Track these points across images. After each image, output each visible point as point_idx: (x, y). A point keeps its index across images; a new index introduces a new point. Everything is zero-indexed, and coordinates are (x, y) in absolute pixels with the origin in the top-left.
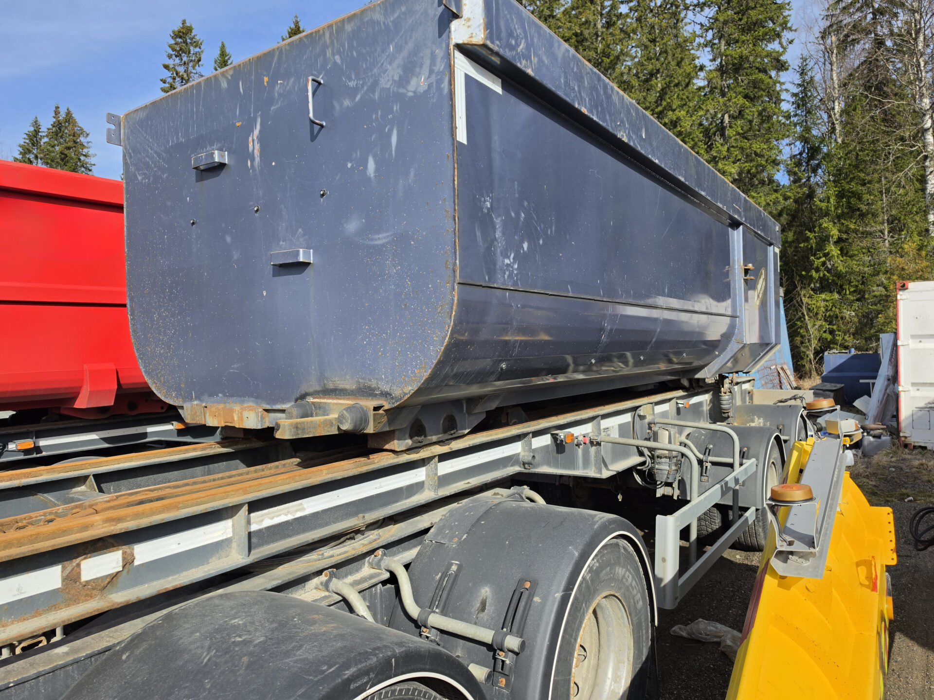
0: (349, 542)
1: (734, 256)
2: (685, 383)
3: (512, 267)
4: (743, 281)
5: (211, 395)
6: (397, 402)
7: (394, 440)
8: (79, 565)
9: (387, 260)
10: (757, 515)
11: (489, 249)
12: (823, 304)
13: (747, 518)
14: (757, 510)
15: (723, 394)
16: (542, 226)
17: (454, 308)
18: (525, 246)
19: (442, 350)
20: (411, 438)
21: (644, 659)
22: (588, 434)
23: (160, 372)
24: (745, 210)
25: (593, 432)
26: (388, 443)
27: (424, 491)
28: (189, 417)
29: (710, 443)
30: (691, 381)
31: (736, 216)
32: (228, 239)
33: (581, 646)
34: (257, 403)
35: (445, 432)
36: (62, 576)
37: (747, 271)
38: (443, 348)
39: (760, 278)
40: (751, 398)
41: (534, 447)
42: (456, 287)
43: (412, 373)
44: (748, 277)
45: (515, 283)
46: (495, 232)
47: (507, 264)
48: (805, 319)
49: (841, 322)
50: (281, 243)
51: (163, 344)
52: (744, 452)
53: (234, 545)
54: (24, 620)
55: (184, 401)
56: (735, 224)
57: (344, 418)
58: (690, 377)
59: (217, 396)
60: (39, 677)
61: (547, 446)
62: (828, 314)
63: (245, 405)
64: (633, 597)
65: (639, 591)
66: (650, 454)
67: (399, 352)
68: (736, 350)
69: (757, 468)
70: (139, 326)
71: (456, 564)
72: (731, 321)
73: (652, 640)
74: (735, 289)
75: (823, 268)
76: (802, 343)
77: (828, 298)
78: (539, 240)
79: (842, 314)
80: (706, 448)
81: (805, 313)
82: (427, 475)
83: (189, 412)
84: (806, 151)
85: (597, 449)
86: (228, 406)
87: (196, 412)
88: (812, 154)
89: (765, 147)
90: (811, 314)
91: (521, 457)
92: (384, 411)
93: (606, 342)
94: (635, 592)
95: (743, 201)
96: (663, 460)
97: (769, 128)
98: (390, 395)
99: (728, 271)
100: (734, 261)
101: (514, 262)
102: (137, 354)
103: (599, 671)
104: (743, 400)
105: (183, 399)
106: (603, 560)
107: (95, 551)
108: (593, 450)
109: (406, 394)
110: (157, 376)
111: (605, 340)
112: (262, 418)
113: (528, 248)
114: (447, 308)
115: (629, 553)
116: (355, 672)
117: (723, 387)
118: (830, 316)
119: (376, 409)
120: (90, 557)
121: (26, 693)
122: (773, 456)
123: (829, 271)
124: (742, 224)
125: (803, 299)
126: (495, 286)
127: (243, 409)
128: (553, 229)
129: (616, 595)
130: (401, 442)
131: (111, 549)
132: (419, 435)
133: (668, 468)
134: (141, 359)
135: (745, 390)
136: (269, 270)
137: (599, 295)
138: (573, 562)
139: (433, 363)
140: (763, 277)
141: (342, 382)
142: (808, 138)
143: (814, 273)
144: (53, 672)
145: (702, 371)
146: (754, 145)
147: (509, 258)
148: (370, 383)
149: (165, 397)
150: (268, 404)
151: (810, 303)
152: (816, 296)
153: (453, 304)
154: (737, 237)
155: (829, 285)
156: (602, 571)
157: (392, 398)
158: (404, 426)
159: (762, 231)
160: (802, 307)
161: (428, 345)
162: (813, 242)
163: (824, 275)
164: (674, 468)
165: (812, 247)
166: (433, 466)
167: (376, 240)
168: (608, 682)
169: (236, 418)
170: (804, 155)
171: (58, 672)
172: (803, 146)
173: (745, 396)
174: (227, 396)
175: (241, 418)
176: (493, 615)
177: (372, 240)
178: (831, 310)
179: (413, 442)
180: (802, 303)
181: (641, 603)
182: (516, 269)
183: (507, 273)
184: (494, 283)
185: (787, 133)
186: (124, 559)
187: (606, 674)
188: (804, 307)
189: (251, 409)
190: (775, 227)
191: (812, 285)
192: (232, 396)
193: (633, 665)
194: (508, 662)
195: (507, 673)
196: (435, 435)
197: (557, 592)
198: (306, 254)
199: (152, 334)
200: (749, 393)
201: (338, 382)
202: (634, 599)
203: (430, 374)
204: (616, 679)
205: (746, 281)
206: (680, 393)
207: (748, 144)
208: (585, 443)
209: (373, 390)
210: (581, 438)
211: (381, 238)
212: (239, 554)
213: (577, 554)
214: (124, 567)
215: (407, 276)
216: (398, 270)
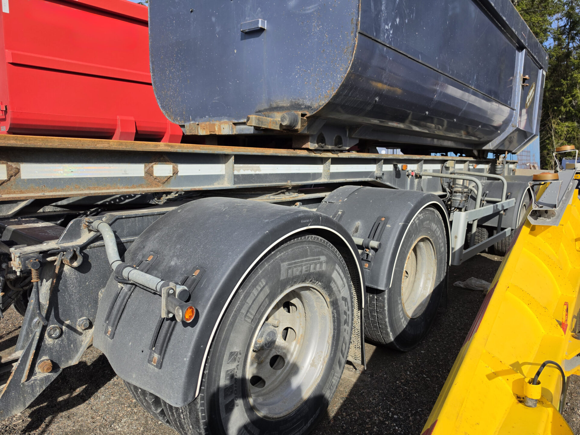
0: (282, 195)
1: (517, 70)
2: (476, 153)
3: (389, 32)
4: (521, 86)
5: (201, 117)
6: (315, 111)
7: (308, 142)
8: (152, 167)
9: (314, 22)
10: (511, 233)
11: (377, 15)
12: (566, 129)
13: (505, 232)
14: (512, 230)
15: (498, 164)
16: (408, 11)
17: (355, 48)
18: (398, 20)
19: (345, 77)
20: (318, 143)
21: (442, 280)
22: (414, 170)
23: (170, 106)
24: (529, 38)
25: (418, 170)
26: (304, 144)
27: (321, 179)
28: (188, 131)
29: (487, 190)
30: (479, 151)
31: (522, 41)
32: (213, 19)
33: (406, 271)
34: (229, 120)
35: (336, 145)
36: (145, 171)
37: (524, 80)
38: (346, 75)
39: (532, 88)
40: (514, 174)
41: (383, 170)
42: (357, 35)
43: (325, 93)
44: (525, 84)
45: (390, 43)
46: (381, 6)
47: (387, 29)
48: (552, 138)
49: (577, 141)
50: (247, 18)
51: (172, 89)
52: (508, 196)
53: (226, 179)
54: (128, 188)
55: (185, 122)
56: (521, 48)
57: (285, 118)
58: (479, 148)
59: (205, 117)
60: (136, 217)
61: (390, 172)
62: (568, 136)
63: (222, 121)
64: (439, 244)
65: (442, 242)
66: (449, 191)
67: (318, 81)
68: (511, 131)
69: (515, 205)
70: (157, 79)
71: (341, 211)
72: (510, 111)
73: (446, 273)
74: (515, 91)
75: (569, 105)
76: (548, 154)
77: (570, 125)
78: (405, 20)
79: (578, 136)
80: (484, 193)
81: (553, 134)
82: (324, 170)
83: (188, 128)
84: (569, 24)
85: (419, 180)
86: (211, 122)
87: (192, 128)
88: (573, 26)
89: (541, 19)
90: (557, 136)
91: (375, 174)
92: (307, 118)
93: (436, 101)
94: (440, 241)
95: (528, 32)
96: (458, 194)
97: (546, 6)
98: (311, 107)
99: (512, 80)
100: (517, 73)
101: (391, 29)
102: (156, 96)
103: (415, 284)
104: (509, 173)
105: (184, 121)
106: (426, 216)
107: (160, 162)
108: (416, 181)
109: (321, 106)
110: (169, 109)
111: (436, 99)
112: (232, 128)
113: (399, 22)
114: (350, 49)
115: (440, 219)
116: (303, 215)
117: (498, 160)
118: (569, 137)
119: (303, 115)
120: (157, 164)
121: (130, 224)
122: (526, 201)
123: (573, 107)
124: (525, 48)
125: (553, 125)
126: (379, 41)
127: (221, 124)
128: (414, 15)
129: (431, 239)
130: (312, 144)
131: (167, 163)
132: (322, 143)
133: (460, 199)
134: (159, 99)
135: (511, 168)
136: (239, 34)
137: (436, 67)
138: (410, 209)
139: (338, 85)
140: (533, 88)
141: (281, 103)
142: (572, 14)
143: (562, 109)
144: (142, 216)
145: (488, 145)
146: (533, 18)
147: (388, 25)
148: (299, 101)
149: (173, 120)
150: (236, 120)
151: (557, 128)
152: (562, 123)
153: (354, 46)
154: (521, 57)
155: (572, 116)
156: (425, 221)
157: (312, 110)
158: (315, 133)
159: (537, 56)
160: (551, 130)
161: (336, 75)
162: (565, 87)
163: (570, 110)
164: (464, 199)
165: (564, 91)
166: (328, 164)
167: (307, 10)
168: (420, 289)
169: (216, 129)
170: (567, 27)
171: (144, 218)
172: (567, 20)
173: (510, 172)
174: (211, 117)
175: (220, 129)
176: (362, 234)
177: (305, 10)
178: (571, 133)
179: (319, 146)
180: (552, 128)
181: (443, 249)
182: (392, 34)
183: (386, 35)
184: (378, 39)
185: (558, 10)
186: (173, 170)
187: (419, 285)
188: (553, 130)
189: (225, 123)
190: (546, 56)
191: (560, 117)
192: (214, 117)
193: (435, 282)
194: (370, 254)
195: (369, 260)
196: (331, 145)
197: (401, 222)
198: (263, 23)
199: (165, 83)
200: (513, 170)
201: (279, 103)
202: (439, 246)
203: (336, 93)
204: (425, 287)
205: (523, 86)
206: (472, 159)
207: (529, 18)
208: (412, 176)
209: (300, 105)
210: (410, 172)
211: (311, 9)
212: (228, 184)
213: (413, 206)
214: (173, 174)
215: (326, 32)
216: (320, 28)
